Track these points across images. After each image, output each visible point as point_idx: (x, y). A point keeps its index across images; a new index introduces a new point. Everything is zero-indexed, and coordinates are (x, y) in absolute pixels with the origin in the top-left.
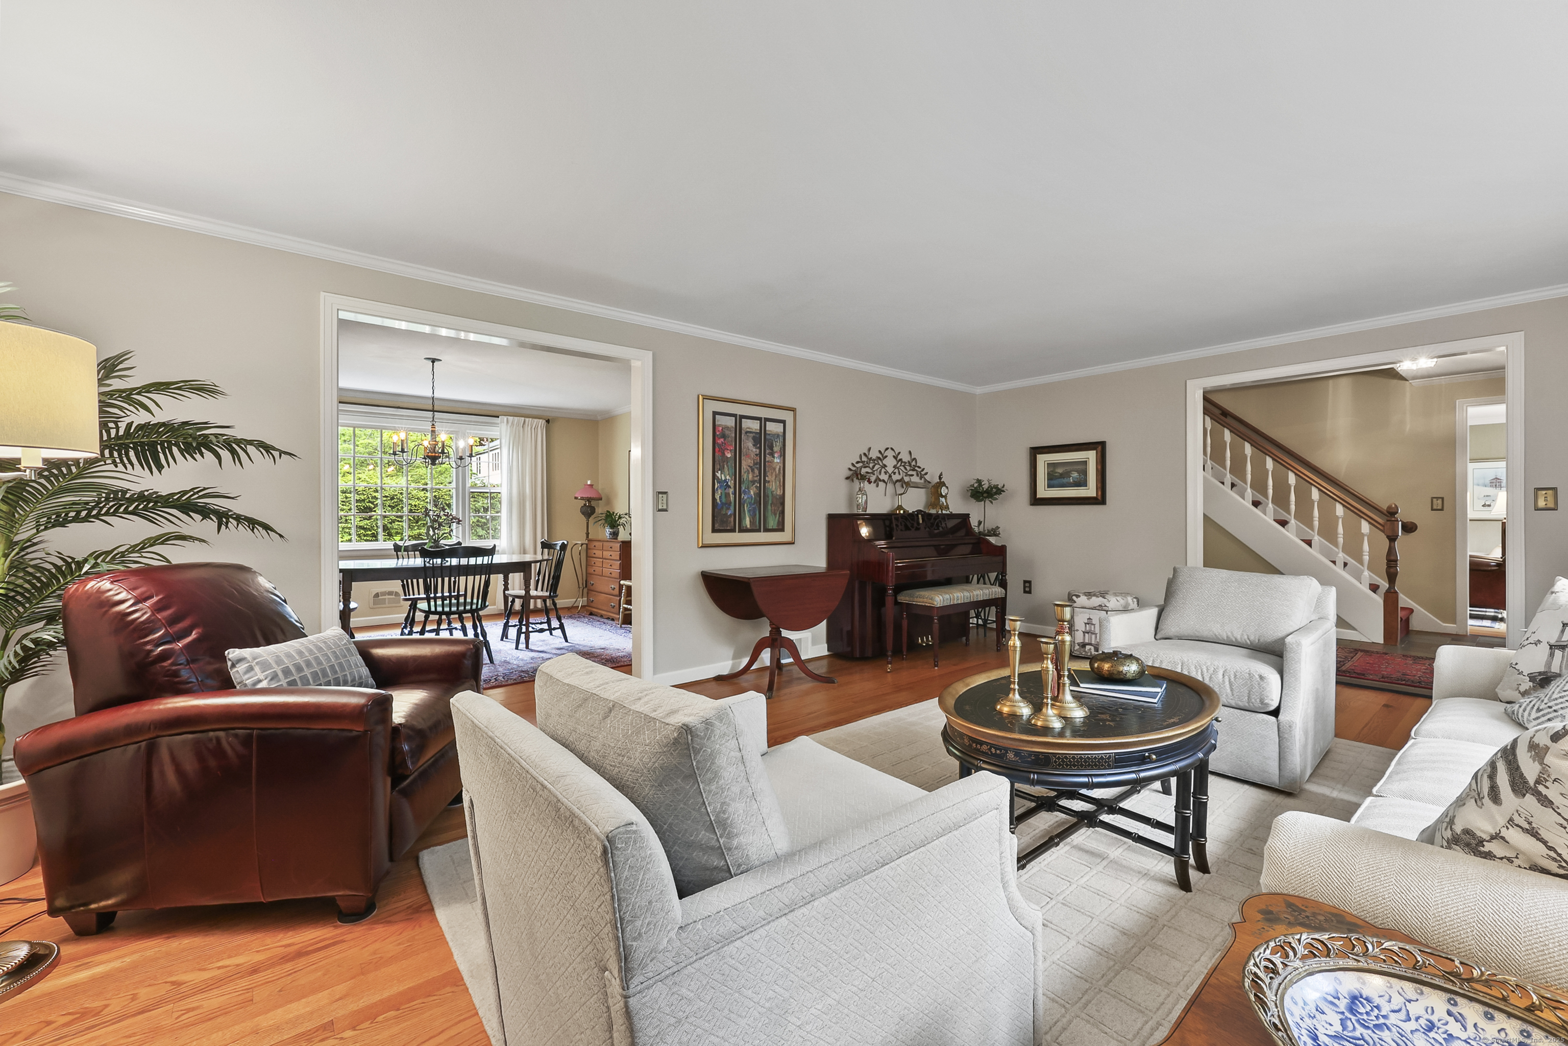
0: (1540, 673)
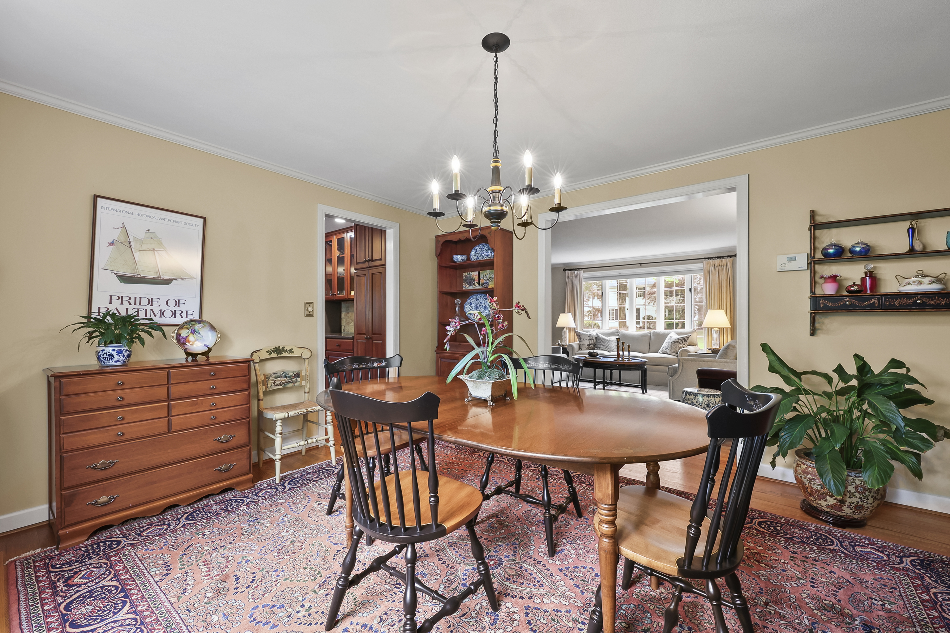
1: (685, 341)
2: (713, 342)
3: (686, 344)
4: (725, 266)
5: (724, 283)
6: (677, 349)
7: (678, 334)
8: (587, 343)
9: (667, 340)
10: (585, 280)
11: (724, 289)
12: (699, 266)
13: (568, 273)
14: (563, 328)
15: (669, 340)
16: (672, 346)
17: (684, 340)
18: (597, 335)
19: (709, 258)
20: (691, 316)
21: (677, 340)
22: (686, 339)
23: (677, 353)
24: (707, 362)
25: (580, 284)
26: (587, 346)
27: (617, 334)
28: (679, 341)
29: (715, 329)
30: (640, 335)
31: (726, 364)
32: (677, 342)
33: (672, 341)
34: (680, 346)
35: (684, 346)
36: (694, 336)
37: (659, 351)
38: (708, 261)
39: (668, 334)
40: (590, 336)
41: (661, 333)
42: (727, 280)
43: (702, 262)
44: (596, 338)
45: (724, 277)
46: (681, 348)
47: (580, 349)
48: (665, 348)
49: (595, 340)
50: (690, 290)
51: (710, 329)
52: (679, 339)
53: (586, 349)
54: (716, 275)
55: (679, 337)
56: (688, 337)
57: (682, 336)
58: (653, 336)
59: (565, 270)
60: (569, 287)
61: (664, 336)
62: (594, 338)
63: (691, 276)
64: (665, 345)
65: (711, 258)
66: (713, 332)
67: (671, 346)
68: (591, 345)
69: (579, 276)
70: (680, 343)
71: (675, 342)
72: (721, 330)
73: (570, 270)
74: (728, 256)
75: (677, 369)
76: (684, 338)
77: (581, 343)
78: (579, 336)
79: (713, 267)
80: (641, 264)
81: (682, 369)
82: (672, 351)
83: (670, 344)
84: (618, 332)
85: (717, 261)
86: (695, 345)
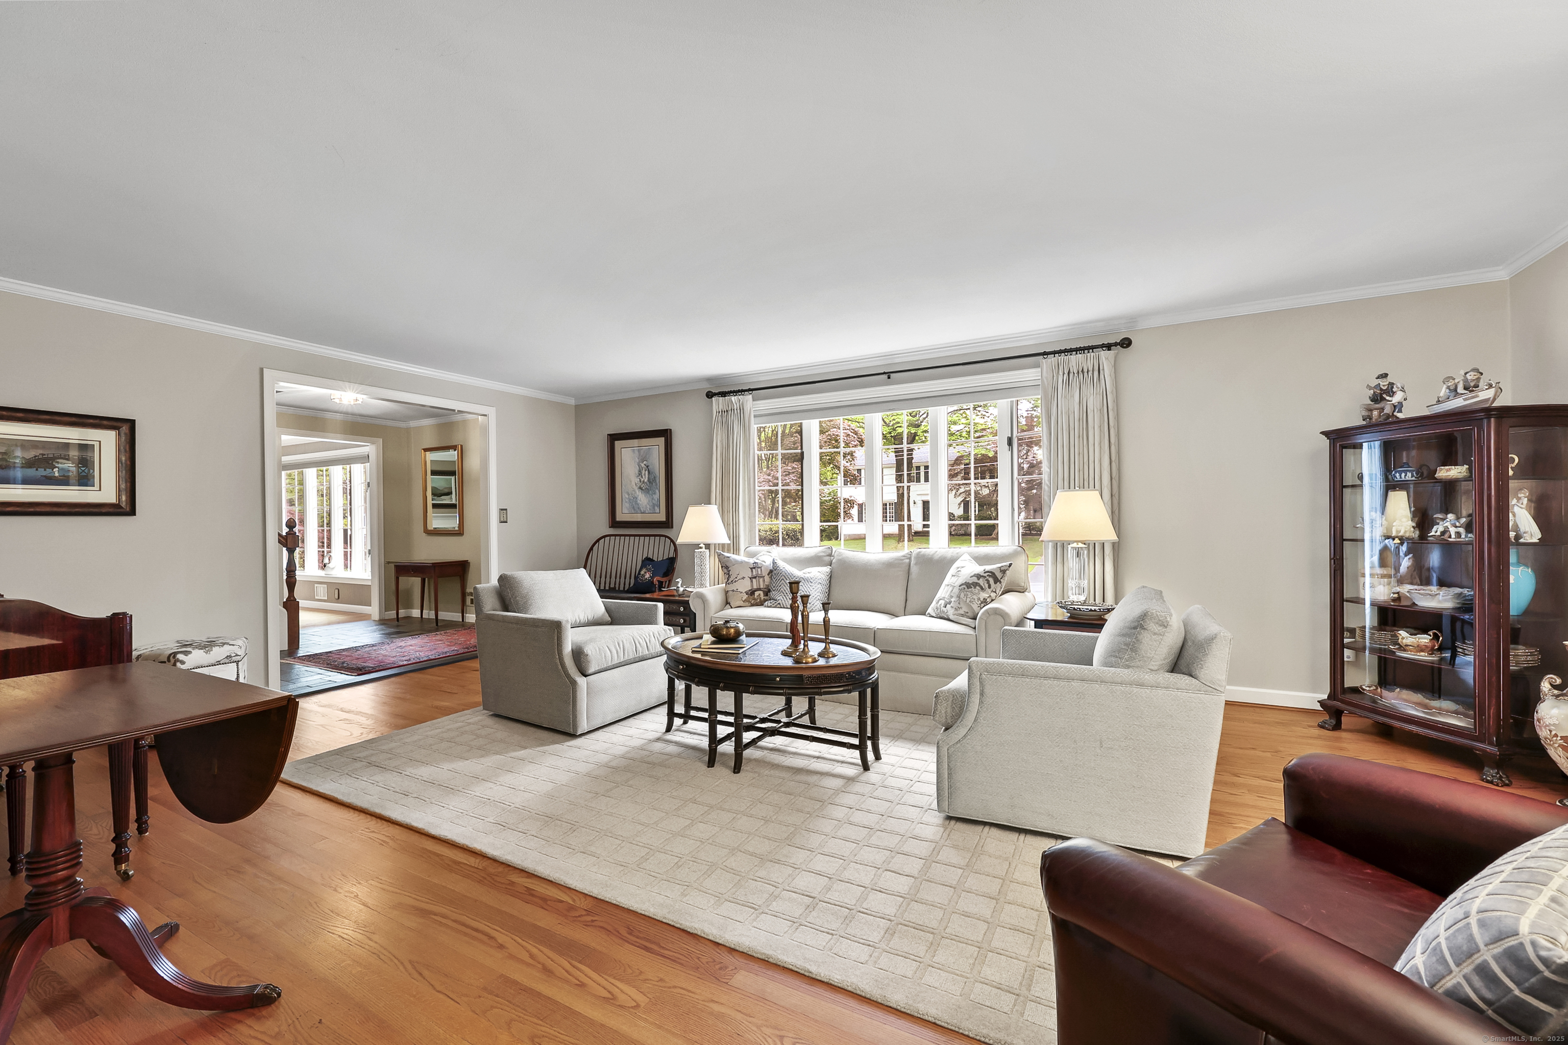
0: (750, 590)
1: (997, 581)
2: (1071, 583)
3: (999, 588)
4: (1096, 373)
5: (1095, 419)
6: (975, 607)
7: (980, 560)
8: (744, 586)
9: (948, 579)
10: (757, 419)
11: (1095, 434)
12: (1029, 375)
13: (718, 403)
14: (697, 546)
15: (954, 579)
16: (962, 595)
17: (994, 577)
18: (774, 563)
19: (1054, 353)
20: (1013, 509)
21: (975, 580)
22: (999, 575)
23: (975, 619)
24: (1069, 679)
25: (746, 429)
26: (745, 597)
27: (827, 559)
28: (981, 582)
29: (1075, 545)
30: (884, 564)
31: (1135, 690)
32: (975, 585)
33: (961, 581)
34: (984, 595)
35: (993, 595)
36: (1019, 563)
37: (930, 611)
38: (1052, 359)
39: (952, 561)
40: (755, 567)
41: (936, 557)
42: (1101, 411)
43: (1037, 366)
44: (771, 571)
45: (1093, 402)
46: (985, 602)
47: (727, 603)
48: (942, 602)
49: (767, 579)
50: (1010, 442)
51: (1060, 547)
52: (979, 576)
53: (742, 603)
54: (1073, 396)
55: (979, 569)
56: (1003, 572)
57: (989, 568)
58: (916, 564)
59: (710, 395)
60: (718, 438)
61: (941, 566)
62: (765, 573)
63: (1012, 402)
64: (943, 592)
65: (1060, 352)
66: (1070, 553)
67: (959, 597)
68: (757, 593)
69: (742, 409)
70: (982, 589)
71: (968, 585)
72: (1092, 548)
73: (723, 394)
74: (1102, 346)
75: (963, 702)
76: (992, 574)
77: (731, 587)
78: (727, 567)
79: (1066, 375)
80: (888, 374)
81: (981, 702)
82: (961, 612)
83: (956, 590)
84: (830, 555)
85: (1075, 360)
86: (1022, 590)
